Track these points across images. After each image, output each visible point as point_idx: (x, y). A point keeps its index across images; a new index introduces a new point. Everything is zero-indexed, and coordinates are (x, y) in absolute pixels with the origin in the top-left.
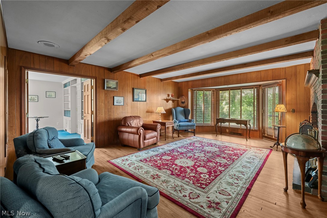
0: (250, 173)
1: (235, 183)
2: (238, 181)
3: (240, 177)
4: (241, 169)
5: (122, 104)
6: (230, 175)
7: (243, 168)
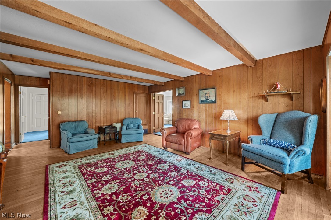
0: (57, 200)
1: (63, 180)
2: (62, 183)
3: (64, 187)
4: (74, 195)
5: (189, 107)
6: (74, 182)
7: (73, 200)
